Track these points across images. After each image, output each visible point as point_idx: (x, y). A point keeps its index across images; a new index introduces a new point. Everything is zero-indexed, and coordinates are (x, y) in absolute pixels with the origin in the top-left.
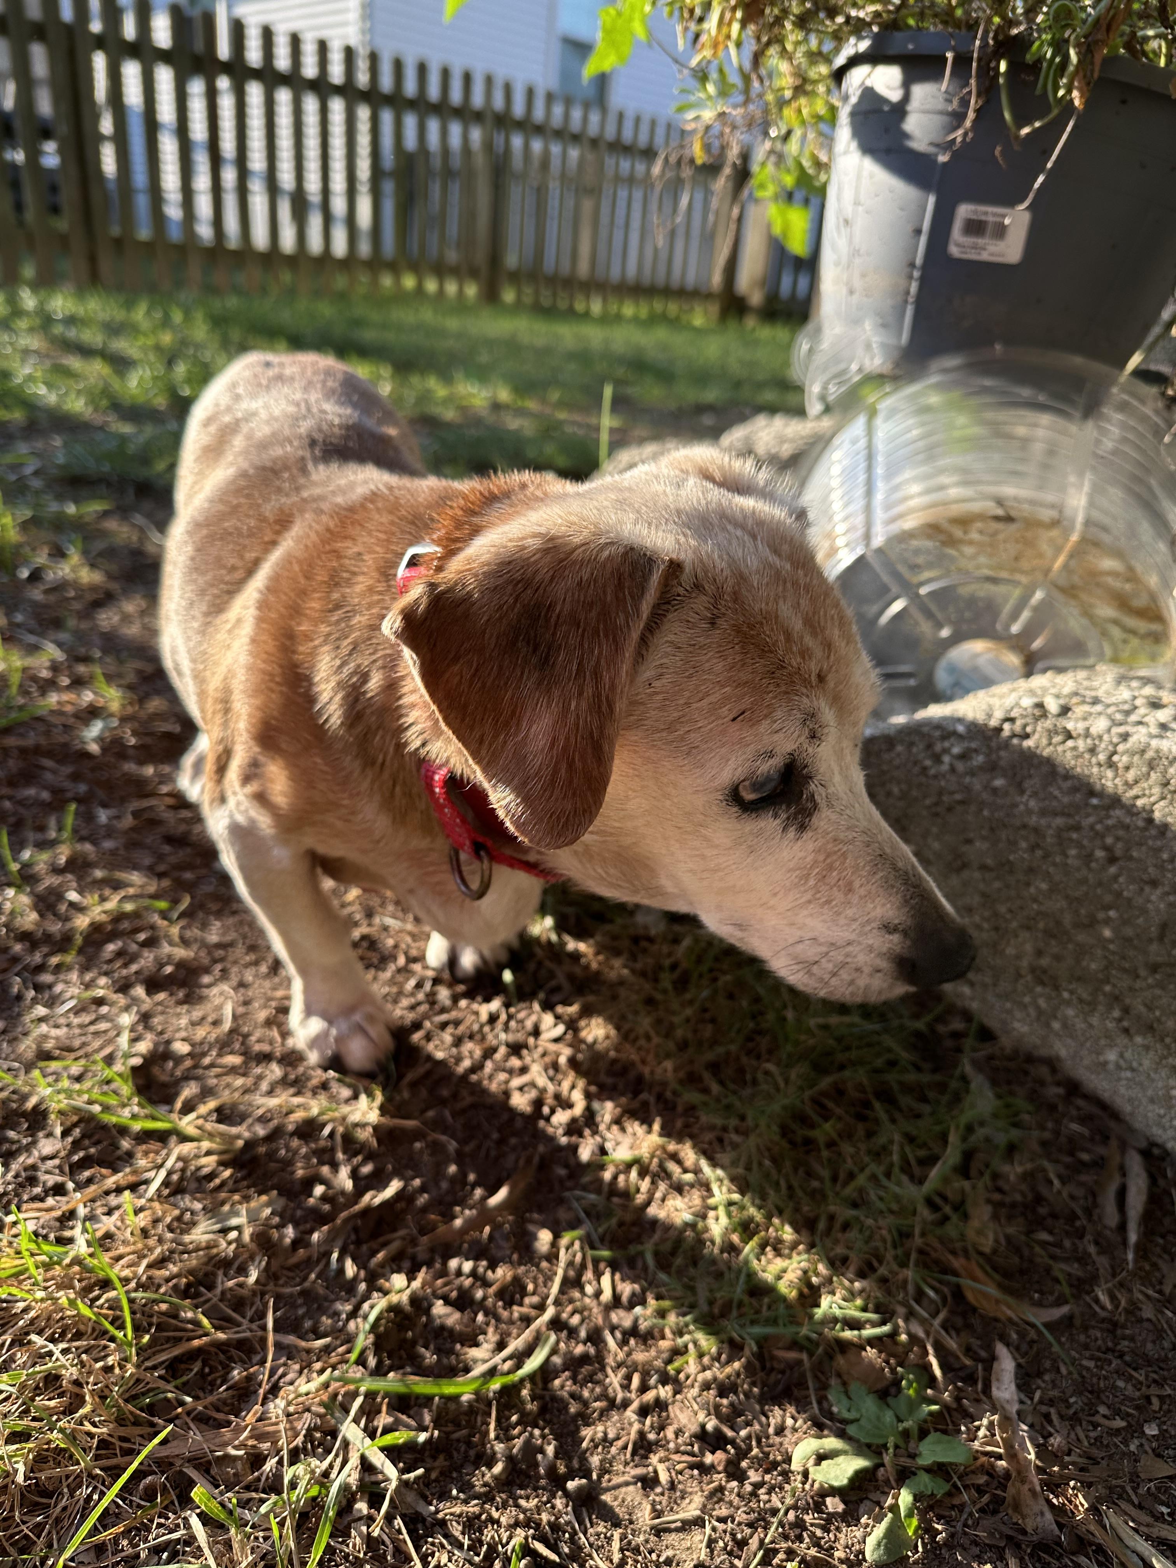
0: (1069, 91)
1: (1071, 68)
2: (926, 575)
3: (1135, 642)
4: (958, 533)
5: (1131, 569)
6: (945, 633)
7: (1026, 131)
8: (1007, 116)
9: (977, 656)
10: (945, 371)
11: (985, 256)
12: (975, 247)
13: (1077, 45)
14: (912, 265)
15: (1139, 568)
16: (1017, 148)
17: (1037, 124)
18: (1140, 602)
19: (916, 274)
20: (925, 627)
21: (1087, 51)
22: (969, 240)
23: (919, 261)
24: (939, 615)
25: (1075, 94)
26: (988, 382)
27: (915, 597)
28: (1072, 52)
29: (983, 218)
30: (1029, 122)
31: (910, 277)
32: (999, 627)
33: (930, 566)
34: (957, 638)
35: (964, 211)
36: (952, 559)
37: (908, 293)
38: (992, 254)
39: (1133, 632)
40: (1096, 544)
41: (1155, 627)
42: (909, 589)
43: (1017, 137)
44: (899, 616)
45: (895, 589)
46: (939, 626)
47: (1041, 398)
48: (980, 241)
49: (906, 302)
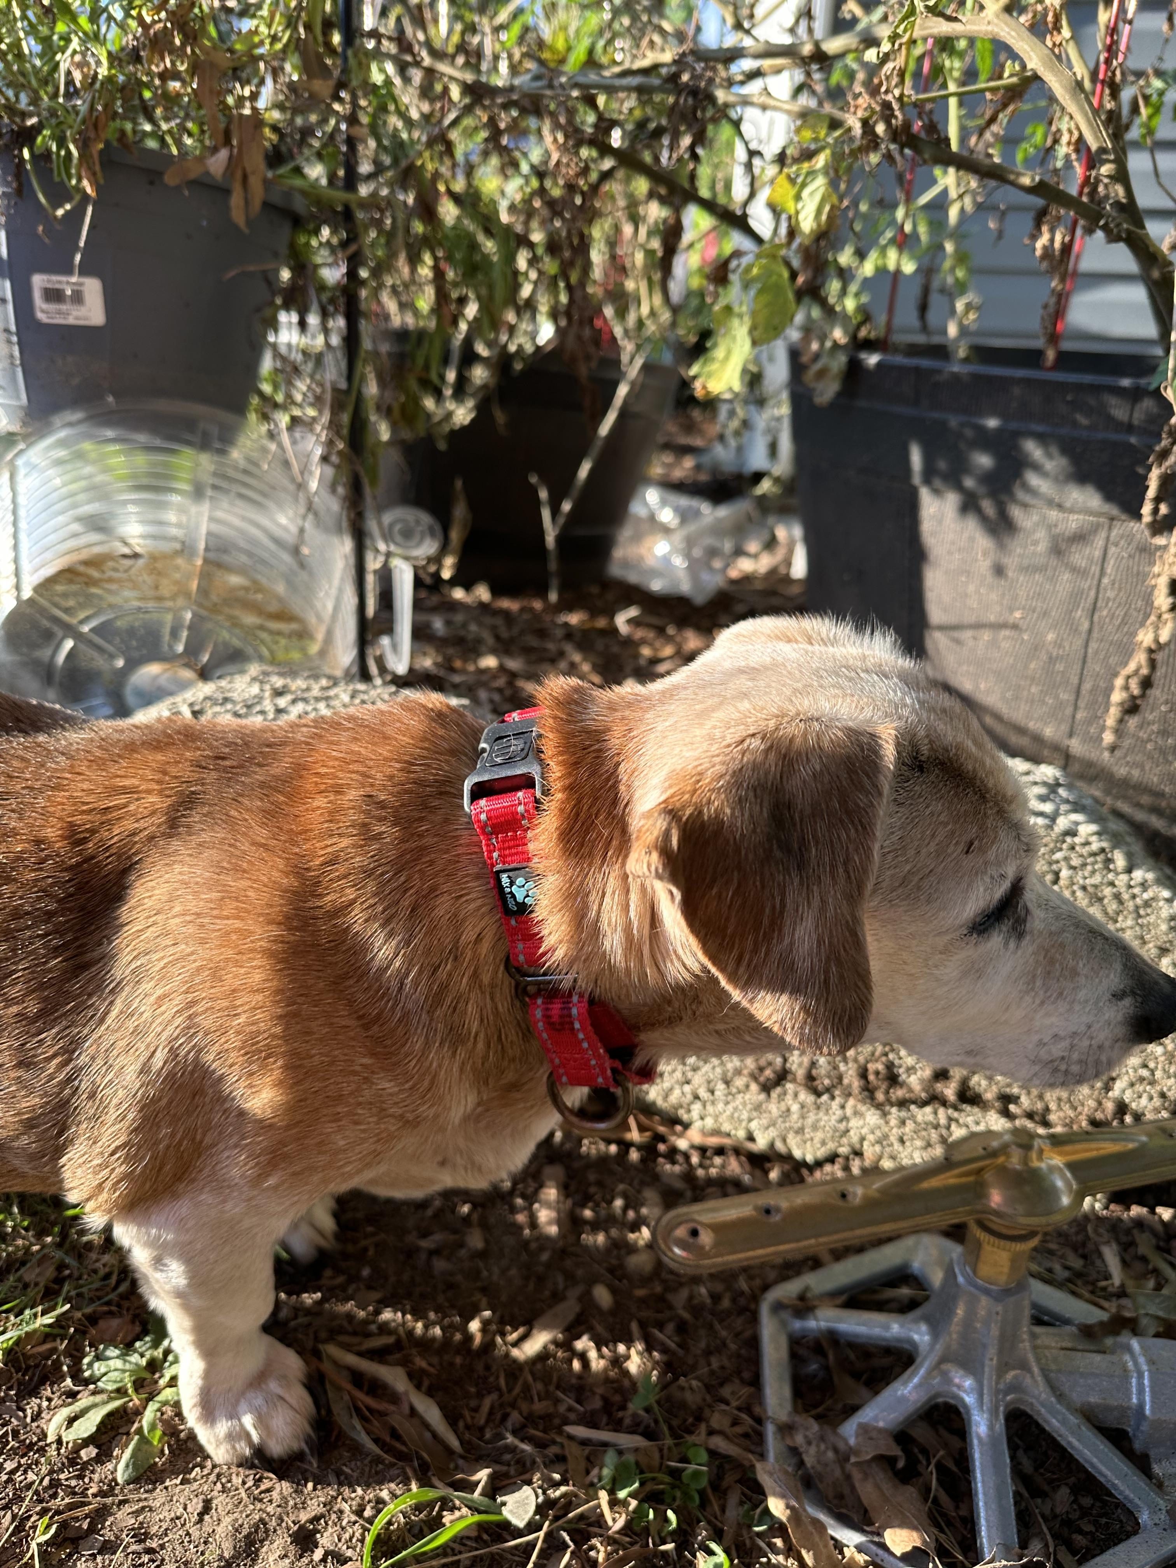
0: (79, 180)
1: (75, 161)
2: (82, 615)
3: (283, 642)
4: (95, 573)
5: (255, 582)
6: (120, 663)
7: (60, 212)
8: (42, 199)
9: (156, 677)
10: (70, 424)
11: (71, 321)
12: (59, 312)
13: (75, 141)
14: (7, 331)
15: (264, 581)
16: (58, 227)
17: (68, 207)
18: (273, 607)
19: (15, 339)
20: (99, 662)
21: (84, 145)
22: (52, 307)
23: (13, 328)
24: (110, 648)
25: (85, 183)
26: (110, 433)
27: (78, 636)
28: (72, 147)
29: (57, 286)
30: (61, 205)
31: (9, 342)
32: (166, 648)
33: (82, 606)
34: (133, 664)
35: (39, 281)
36: (100, 598)
37: (12, 356)
38: (77, 318)
39: (279, 633)
40: (219, 565)
41: (294, 626)
42: (71, 631)
43: (55, 217)
44: (71, 655)
45: (60, 633)
46: (112, 657)
47: (158, 442)
48: (64, 307)
49: (12, 364)
